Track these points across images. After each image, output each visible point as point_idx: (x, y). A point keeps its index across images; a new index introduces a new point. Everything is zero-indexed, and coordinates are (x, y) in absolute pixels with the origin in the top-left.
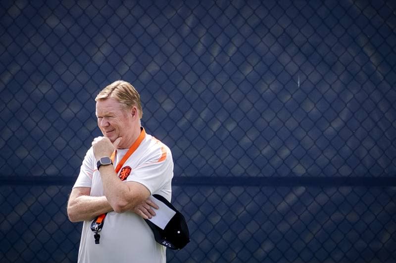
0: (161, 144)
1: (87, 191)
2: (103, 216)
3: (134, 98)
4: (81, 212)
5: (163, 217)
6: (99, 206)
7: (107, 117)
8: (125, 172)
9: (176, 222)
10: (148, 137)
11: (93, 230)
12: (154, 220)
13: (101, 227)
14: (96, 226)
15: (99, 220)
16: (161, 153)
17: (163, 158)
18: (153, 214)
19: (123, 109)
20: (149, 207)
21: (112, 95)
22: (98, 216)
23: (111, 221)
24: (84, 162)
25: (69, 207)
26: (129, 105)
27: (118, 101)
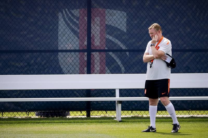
0: (168, 40)
1: (148, 54)
2: (153, 60)
3: (159, 28)
4: (147, 60)
5: (169, 60)
6: (151, 58)
7: (152, 33)
8: (158, 48)
9: (173, 61)
10: (164, 38)
11: (150, 64)
12: (166, 61)
13: (152, 63)
14: (151, 63)
15: (152, 62)
16: (167, 42)
17: (168, 43)
18: (166, 59)
19: (156, 31)
20: (165, 57)
21: (153, 28)
22: (151, 60)
23: (155, 61)
25: (143, 58)
26: (158, 30)
27: (154, 29)
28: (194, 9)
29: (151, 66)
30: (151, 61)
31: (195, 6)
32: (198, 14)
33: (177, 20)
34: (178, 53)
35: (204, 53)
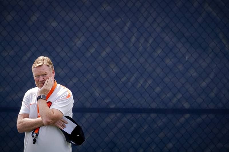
1: (27, 116)
2: (38, 128)
5: (70, 128)
9: (77, 130)
11: (33, 137)
13: (37, 135)
14: (35, 135)
15: (36, 131)
16: (68, 93)
17: (69, 96)
18: (64, 127)
19: (50, 70)
20: (62, 123)
23: (43, 131)
24: (24, 100)
26: (52, 68)
28: (126, 29)
29: (35, 141)
30: (34, 130)
31: (128, 24)
32: (133, 39)
33: (92, 50)
34: (95, 115)
35: (144, 115)
